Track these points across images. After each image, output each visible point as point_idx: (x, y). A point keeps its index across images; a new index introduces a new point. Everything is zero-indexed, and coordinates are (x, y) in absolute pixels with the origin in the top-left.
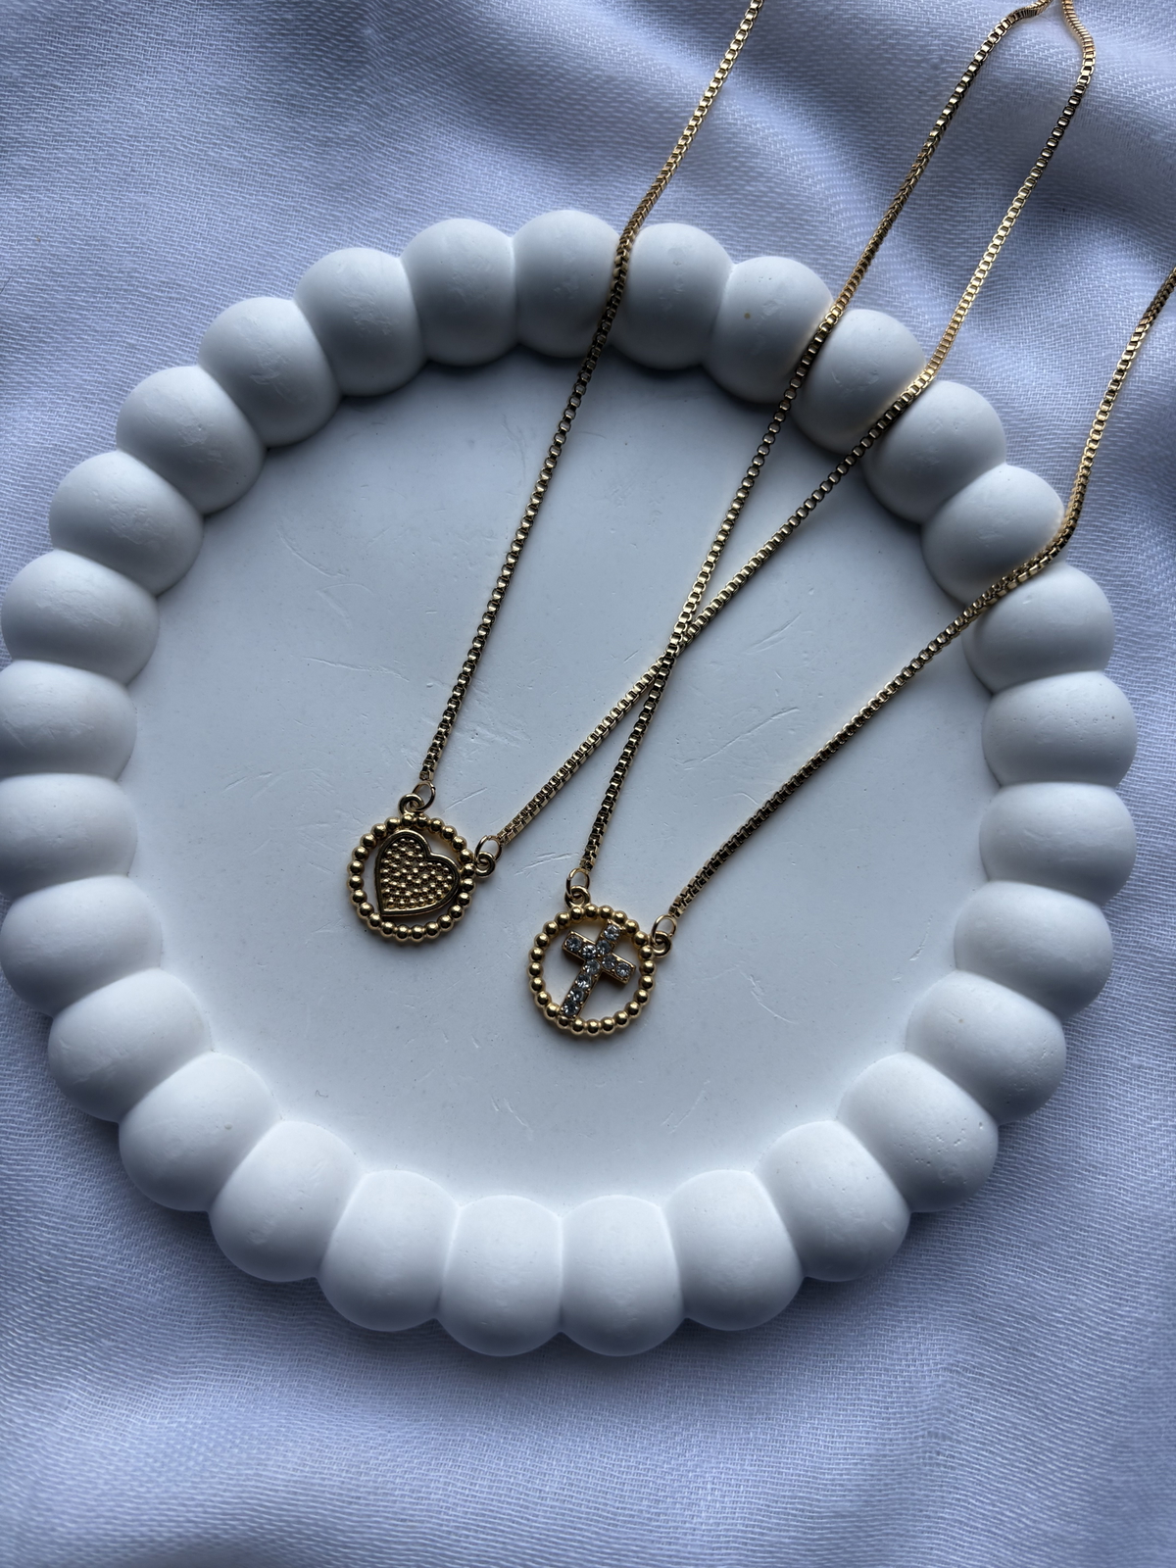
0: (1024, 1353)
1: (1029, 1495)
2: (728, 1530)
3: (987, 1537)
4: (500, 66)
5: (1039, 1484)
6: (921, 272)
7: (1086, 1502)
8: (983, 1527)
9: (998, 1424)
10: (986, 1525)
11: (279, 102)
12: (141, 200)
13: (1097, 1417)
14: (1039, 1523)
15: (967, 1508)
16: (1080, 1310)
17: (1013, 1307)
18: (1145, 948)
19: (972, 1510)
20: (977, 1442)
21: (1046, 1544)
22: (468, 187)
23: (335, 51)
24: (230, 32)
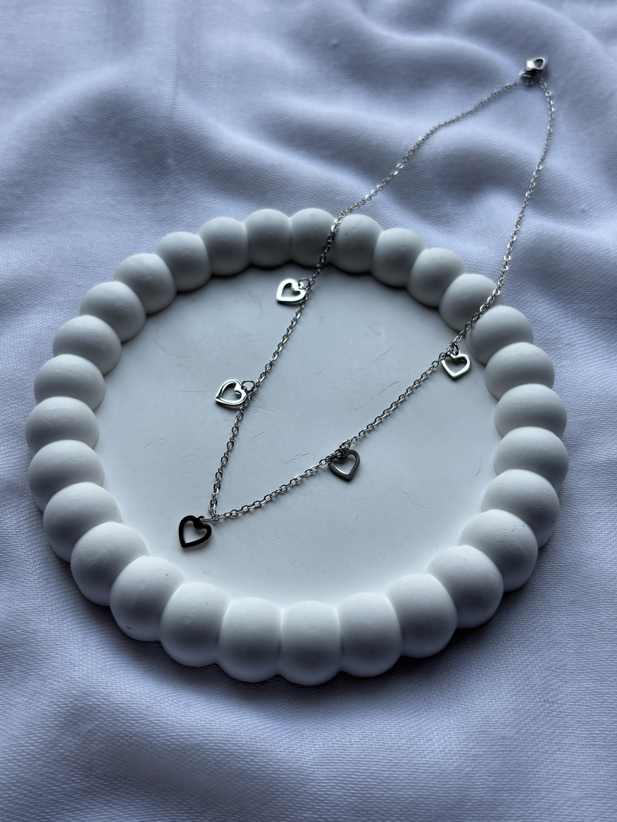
2: (450, 751)
3: (590, 747)
8: (586, 743)
9: (579, 690)
11: (134, 193)
23: (156, 171)
24: (110, 171)
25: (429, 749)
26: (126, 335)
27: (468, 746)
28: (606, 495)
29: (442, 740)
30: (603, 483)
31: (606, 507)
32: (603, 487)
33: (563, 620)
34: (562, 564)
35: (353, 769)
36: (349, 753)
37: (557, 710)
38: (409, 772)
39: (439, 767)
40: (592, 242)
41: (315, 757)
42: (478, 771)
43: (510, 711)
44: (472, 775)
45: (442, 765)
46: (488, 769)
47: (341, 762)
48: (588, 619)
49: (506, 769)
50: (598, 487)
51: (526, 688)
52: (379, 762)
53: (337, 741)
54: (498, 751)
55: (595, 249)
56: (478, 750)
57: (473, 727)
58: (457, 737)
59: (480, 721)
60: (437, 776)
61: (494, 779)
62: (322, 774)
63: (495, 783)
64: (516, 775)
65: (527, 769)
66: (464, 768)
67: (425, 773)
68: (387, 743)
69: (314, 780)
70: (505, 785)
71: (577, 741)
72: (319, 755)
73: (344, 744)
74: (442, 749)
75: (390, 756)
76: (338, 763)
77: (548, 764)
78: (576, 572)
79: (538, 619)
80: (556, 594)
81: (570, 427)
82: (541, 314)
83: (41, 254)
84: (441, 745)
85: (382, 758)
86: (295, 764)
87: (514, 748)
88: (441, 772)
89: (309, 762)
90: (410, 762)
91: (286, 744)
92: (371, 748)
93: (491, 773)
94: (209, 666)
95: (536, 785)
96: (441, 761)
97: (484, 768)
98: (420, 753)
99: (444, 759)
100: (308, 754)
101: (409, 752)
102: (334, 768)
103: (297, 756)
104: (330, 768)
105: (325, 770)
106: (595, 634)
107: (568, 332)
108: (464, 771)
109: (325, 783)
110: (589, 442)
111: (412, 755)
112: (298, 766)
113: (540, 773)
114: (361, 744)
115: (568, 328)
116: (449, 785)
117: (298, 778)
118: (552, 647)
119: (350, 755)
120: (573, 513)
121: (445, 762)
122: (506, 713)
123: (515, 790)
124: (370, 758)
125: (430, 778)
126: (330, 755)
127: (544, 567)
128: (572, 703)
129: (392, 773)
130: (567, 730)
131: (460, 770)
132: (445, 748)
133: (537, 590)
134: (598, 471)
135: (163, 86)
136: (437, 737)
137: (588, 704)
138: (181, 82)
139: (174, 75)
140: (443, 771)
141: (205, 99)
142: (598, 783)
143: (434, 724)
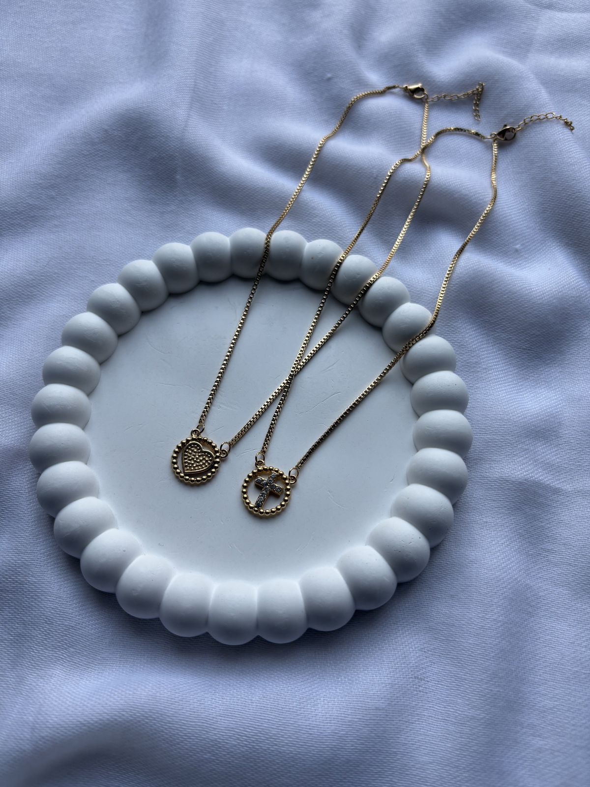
0: (451, 640)
1: (459, 700)
3: (444, 722)
4: (224, 186)
5: (462, 695)
7: (482, 700)
8: (442, 718)
9: (444, 672)
11: (147, 201)
13: (482, 662)
15: (433, 710)
16: (471, 618)
17: (445, 622)
18: (485, 477)
19: (436, 711)
20: (436, 681)
21: (468, 721)
23: (167, 184)
24: (130, 180)
25: (313, 713)
26: (122, 329)
27: (346, 713)
29: (326, 706)
31: (493, 517)
33: (441, 610)
34: (449, 562)
35: (249, 724)
36: (249, 709)
37: (423, 686)
38: (293, 731)
39: (318, 730)
40: (518, 281)
41: (221, 710)
42: (351, 734)
43: (386, 685)
44: (345, 738)
45: (321, 728)
46: (359, 734)
48: (461, 613)
49: (374, 735)
50: (489, 499)
51: (403, 665)
52: (271, 720)
55: (520, 288)
56: (354, 717)
57: (353, 696)
58: (339, 704)
59: (360, 692)
60: (315, 737)
61: (362, 743)
63: (362, 746)
64: (380, 740)
66: (340, 731)
67: (305, 733)
69: (216, 729)
70: (370, 747)
71: (434, 715)
74: (324, 714)
75: (281, 716)
77: (408, 732)
79: (421, 607)
81: (476, 445)
82: (467, 339)
84: (324, 711)
85: (274, 717)
86: (203, 714)
89: (215, 713)
90: (296, 723)
92: (267, 707)
93: (361, 738)
95: (395, 748)
96: (321, 724)
97: (356, 732)
98: (306, 716)
99: (324, 723)
100: (215, 706)
101: (297, 714)
102: (233, 721)
103: (206, 708)
105: (226, 721)
106: (463, 626)
107: (487, 357)
108: (339, 734)
109: (224, 732)
110: (489, 458)
111: (299, 717)
113: (400, 739)
114: (260, 703)
115: (487, 354)
116: (324, 745)
121: (324, 726)
122: (383, 687)
124: (264, 716)
125: (309, 738)
129: (279, 731)
132: (326, 713)
133: (426, 582)
134: (491, 485)
135: (179, 108)
136: (322, 703)
137: (449, 685)
138: (195, 104)
139: (189, 97)
140: (321, 733)
141: (216, 119)
142: (445, 753)
143: (324, 690)
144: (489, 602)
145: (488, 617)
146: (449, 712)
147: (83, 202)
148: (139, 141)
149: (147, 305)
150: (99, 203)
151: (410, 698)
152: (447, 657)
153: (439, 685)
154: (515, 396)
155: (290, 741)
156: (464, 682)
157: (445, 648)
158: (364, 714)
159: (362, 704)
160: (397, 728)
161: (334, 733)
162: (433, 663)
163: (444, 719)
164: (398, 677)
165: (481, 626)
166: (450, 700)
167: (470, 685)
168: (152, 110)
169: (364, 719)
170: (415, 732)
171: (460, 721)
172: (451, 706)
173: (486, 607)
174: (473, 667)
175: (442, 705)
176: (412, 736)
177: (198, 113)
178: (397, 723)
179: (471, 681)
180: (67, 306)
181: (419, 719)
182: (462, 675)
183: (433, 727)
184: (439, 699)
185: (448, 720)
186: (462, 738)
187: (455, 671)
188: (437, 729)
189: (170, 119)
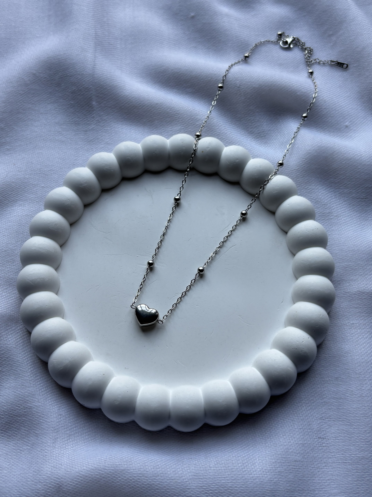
0: (341, 409)
1: (352, 448)
2: (265, 469)
3: (343, 464)
4: (128, 106)
5: (354, 443)
6: (246, 136)
7: (368, 445)
8: (341, 462)
9: (338, 431)
10: (342, 461)
11: (72, 123)
12: (40, 152)
13: (364, 419)
14: (356, 455)
15: (336, 458)
16: (352, 391)
17: (335, 397)
18: (347, 292)
19: (337, 458)
22: (125, 136)
23: (86, 109)
24: (57, 109)
25: (253, 469)
26: (73, 220)
27: (276, 466)
28: (357, 313)
29: (261, 463)
30: (355, 305)
31: (357, 320)
32: (355, 308)
33: (330, 389)
34: (331, 355)
35: (211, 482)
36: (209, 472)
37: (326, 443)
38: (243, 483)
39: (259, 480)
40: (351, 150)
41: (190, 476)
42: (281, 480)
43: (299, 445)
44: (278, 483)
45: (261, 478)
46: (287, 479)
47: (204, 478)
48: (345, 389)
49: (296, 479)
50: (352, 308)
51: (309, 430)
52: (226, 478)
53: (202, 466)
54: (292, 469)
55: (353, 155)
56: (281, 468)
57: (279, 455)
58: (270, 461)
59: (282, 451)
60: (258, 485)
61: (290, 485)
62: (194, 485)
63: (291, 487)
64: (302, 482)
65: (308, 478)
66: (274, 479)
67: (251, 483)
68: (230, 467)
69: (190, 488)
70: (296, 488)
71: (336, 460)
72: (192, 474)
73: (206, 468)
74: (261, 469)
75: (232, 474)
76: (203, 479)
77: (320, 475)
78: (338, 360)
79: (316, 389)
80: (327, 373)
81: (338, 270)
82: (320, 197)
83: (19, 166)
84: (261, 467)
85: (227, 475)
86: (179, 480)
87: (301, 467)
88: (260, 482)
89: (187, 478)
90: (244, 477)
91: (174, 469)
92: (221, 469)
93: (288, 481)
94: (130, 422)
95: (313, 487)
96: (260, 476)
97: (284, 479)
98: (249, 472)
99: (262, 475)
100: (186, 474)
101: (243, 472)
102: (201, 482)
103: (180, 476)
104: (198, 482)
105: (196, 483)
106: (348, 397)
107: (336, 208)
108: (273, 481)
109: (196, 490)
110: (348, 279)
111: (245, 473)
112: (180, 481)
113: (315, 480)
114: (216, 467)
115: (336, 205)
116: (265, 489)
117: (181, 488)
118: (323, 406)
119: (209, 474)
120: (337, 324)
121: (263, 477)
122: (297, 446)
123: (301, 491)
124: (221, 476)
125: (255, 486)
126: (199, 474)
127: (320, 357)
128: (334, 439)
129: (233, 484)
130: (331, 454)
131: (272, 480)
132: (263, 468)
133: (316, 371)
134: (352, 298)
135: (87, 53)
136: (258, 462)
137: (343, 439)
138: (98, 47)
139: (93, 43)
140: (262, 481)
141: (113, 56)
142: (348, 485)
143: (257, 454)
144: (363, 378)
145: (364, 388)
146: (346, 457)
147: (25, 129)
148: (61, 80)
149: (89, 200)
150: (36, 128)
151: (317, 452)
152: (339, 420)
153: (336, 440)
154: (360, 233)
155: (242, 489)
156: (353, 435)
157: (337, 414)
158: (287, 466)
159: (285, 459)
160: (312, 473)
161: (270, 480)
162: (330, 426)
163: (343, 462)
164: (306, 439)
165: (360, 395)
166: (345, 449)
167: (358, 436)
168: (68, 56)
169: (288, 469)
170: (325, 474)
171: (354, 461)
172: (346, 453)
173: (362, 382)
174: (358, 424)
175: (341, 453)
176: (323, 477)
177: (101, 53)
178: (311, 469)
179: (358, 433)
180: (27, 208)
181: (326, 465)
182: (351, 430)
183: (336, 469)
184: (338, 449)
185: (346, 463)
186: (358, 472)
187: (346, 429)
188: (340, 470)
189: (82, 61)
